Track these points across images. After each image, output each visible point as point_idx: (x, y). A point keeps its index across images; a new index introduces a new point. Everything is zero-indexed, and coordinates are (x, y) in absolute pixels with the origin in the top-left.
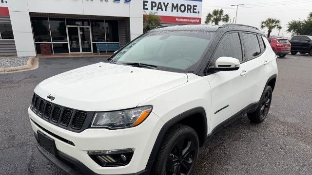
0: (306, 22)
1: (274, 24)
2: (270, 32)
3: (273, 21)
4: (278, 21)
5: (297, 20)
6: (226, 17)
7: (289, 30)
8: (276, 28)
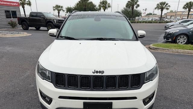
0: (74, 8)
1: (60, 8)
2: (59, 13)
3: (59, 7)
4: (62, 7)
5: (70, 7)
6: (28, 2)
7: (67, 12)
8: (62, 11)
